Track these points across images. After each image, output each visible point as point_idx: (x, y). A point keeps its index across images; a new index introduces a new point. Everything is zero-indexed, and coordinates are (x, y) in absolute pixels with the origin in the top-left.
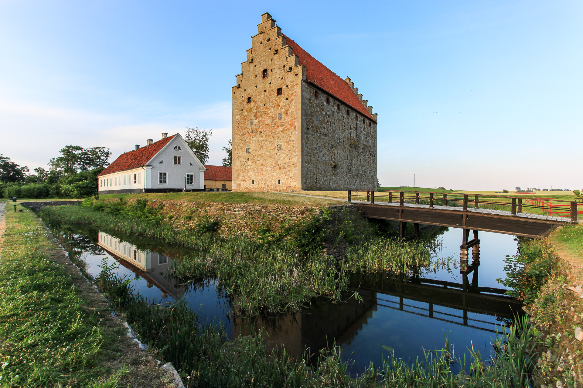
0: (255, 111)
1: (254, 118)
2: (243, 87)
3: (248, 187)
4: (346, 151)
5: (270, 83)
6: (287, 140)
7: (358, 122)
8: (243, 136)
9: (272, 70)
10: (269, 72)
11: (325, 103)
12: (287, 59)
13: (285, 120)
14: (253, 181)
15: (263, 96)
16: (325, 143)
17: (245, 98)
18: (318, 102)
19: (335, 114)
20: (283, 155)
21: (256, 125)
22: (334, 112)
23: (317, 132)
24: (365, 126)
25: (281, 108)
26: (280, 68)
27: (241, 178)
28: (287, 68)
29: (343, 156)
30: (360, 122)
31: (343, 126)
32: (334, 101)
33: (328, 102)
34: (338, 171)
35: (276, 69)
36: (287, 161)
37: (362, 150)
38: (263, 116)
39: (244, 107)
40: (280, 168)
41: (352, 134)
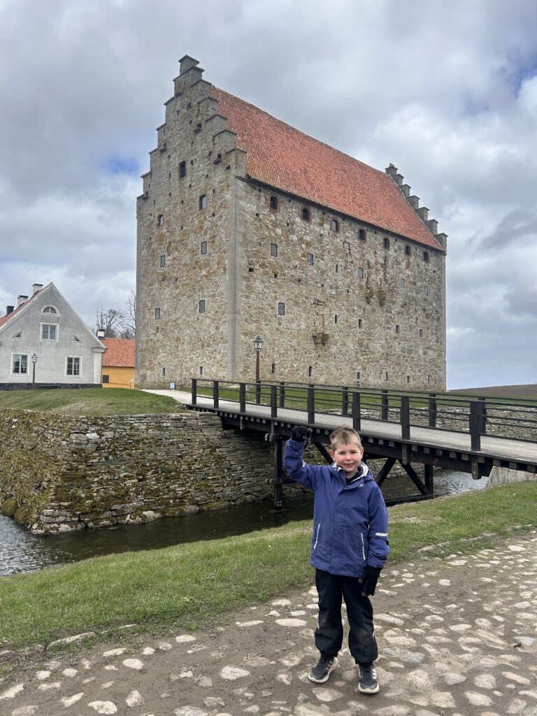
0: (168, 240)
1: (166, 254)
2: (152, 197)
3: (157, 381)
4: (354, 311)
5: (190, 186)
6: (213, 293)
7: (391, 252)
8: (152, 287)
9: (192, 163)
10: (188, 166)
11: (298, 220)
12: (213, 140)
13: (210, 255)
14: (164, 369)
15: (179, 211)
16: (296, 296)
17: (154, 217)
18: (279, 217)
19: (326, 239)
20: (208, 321)
21: (169, 266)
22: (321, 235)
23: (276, 276)
24: (411, 260)
25: (205, 234)
26: (203, 158)
27: (147, 364)
28: (215, 156)
29: (347, 321)
30: (396, 251)
31: (346, 262)
32: (324, 214)
33: (306, 216)
34: (334, 349)
35: (198, 159)
36: (213, 331)
37: (402, 307)
38: (179, 249)
39: (153, 234)
40: (203, 346)
41: (373, 277)
